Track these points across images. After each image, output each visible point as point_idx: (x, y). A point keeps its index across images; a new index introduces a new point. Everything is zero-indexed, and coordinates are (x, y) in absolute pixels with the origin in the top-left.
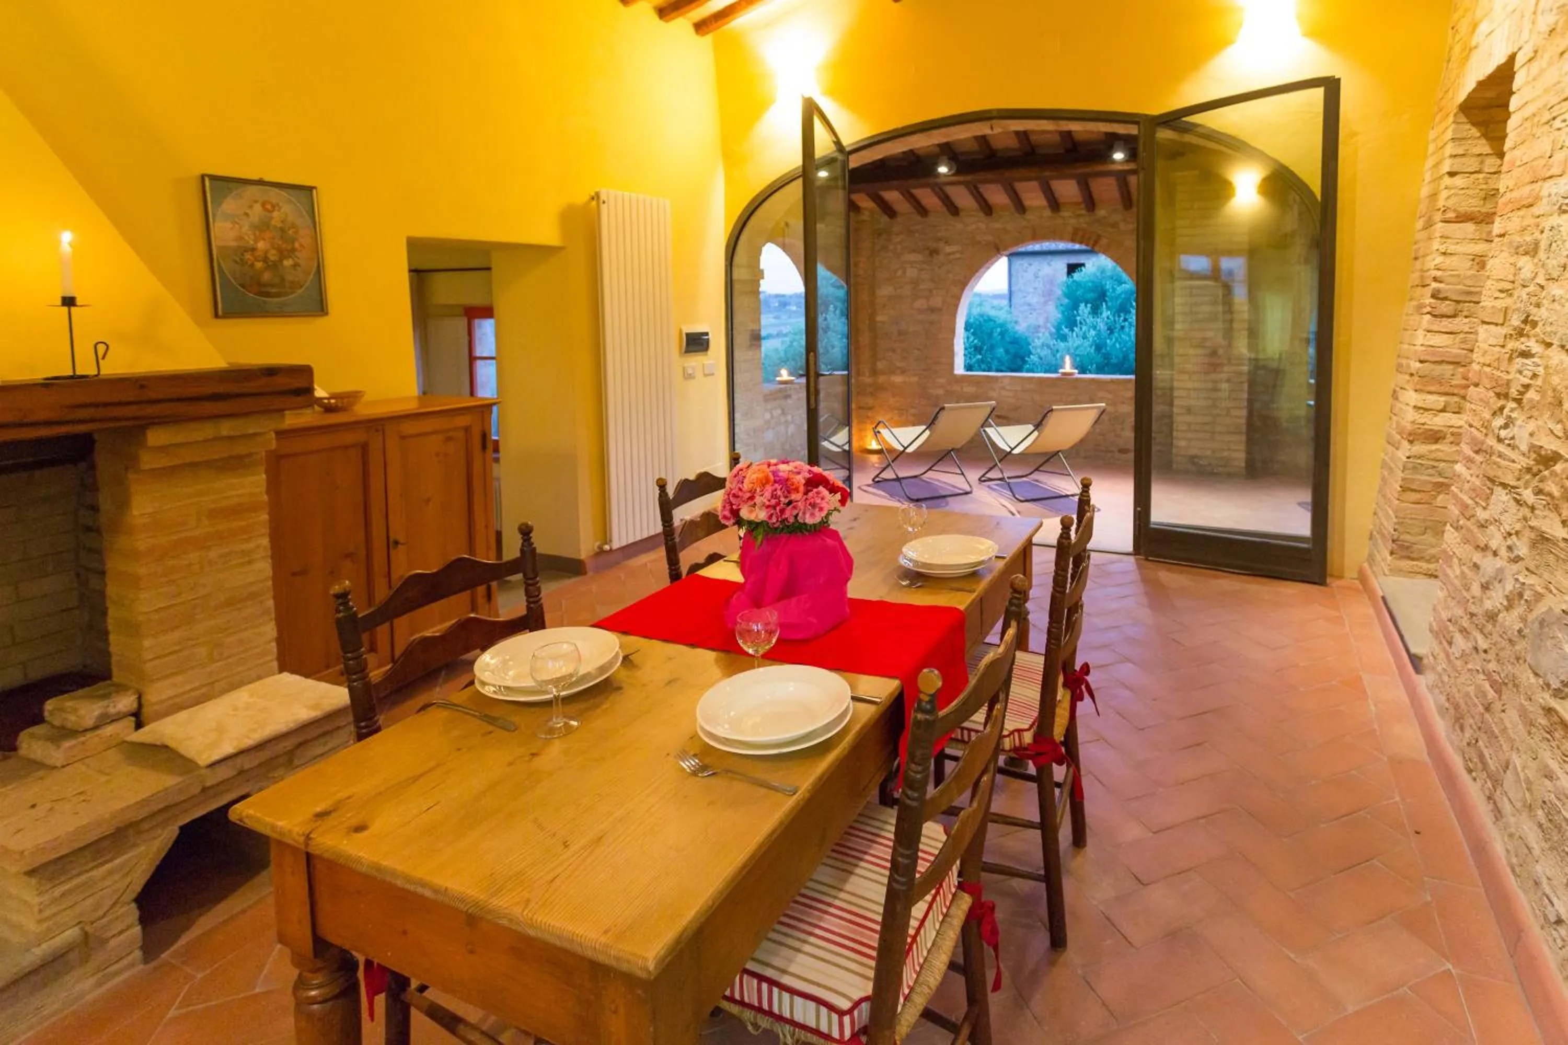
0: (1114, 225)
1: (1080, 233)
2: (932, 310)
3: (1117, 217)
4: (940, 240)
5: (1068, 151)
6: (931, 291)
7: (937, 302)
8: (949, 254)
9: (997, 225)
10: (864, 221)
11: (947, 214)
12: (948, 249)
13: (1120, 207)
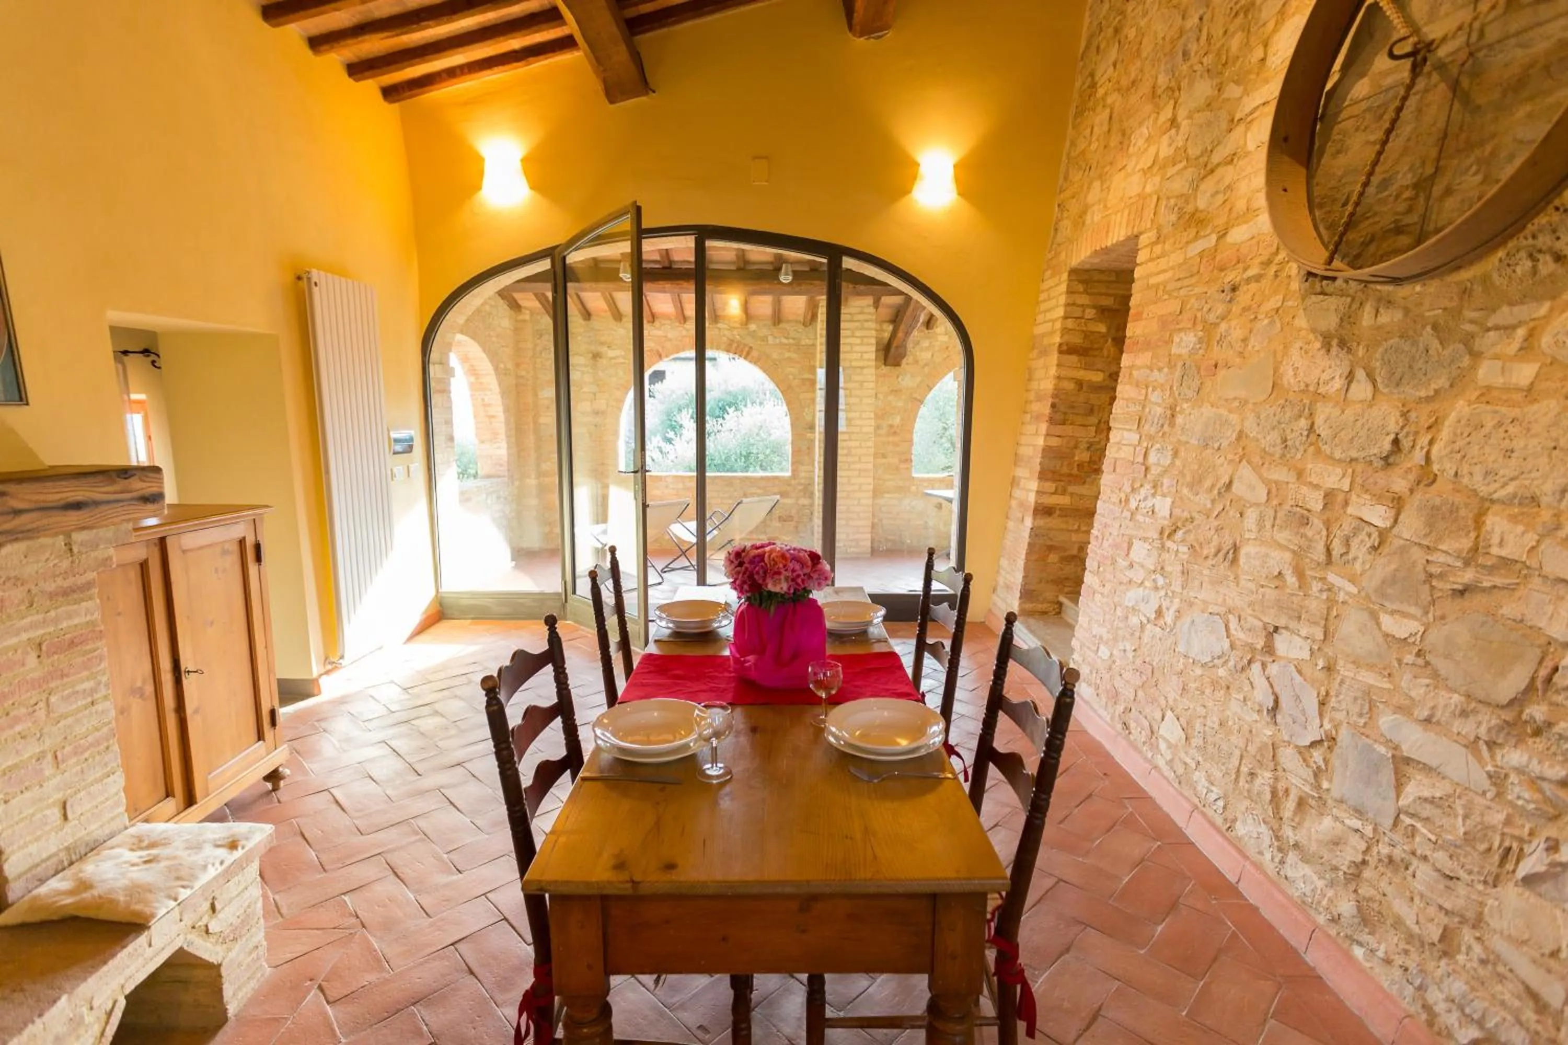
0: (764, 339)
1: (735, 345)
2: (597, 413)
3: (764, 332)
4: (602, 344)
5: (739, 269)
6: (595, 394)
7: (601, 404)
8: (614, 358)
9: (660, 333)
10: (524, 321)
11: (611, 318)
12: (611, 353)
13: (769, 323)
